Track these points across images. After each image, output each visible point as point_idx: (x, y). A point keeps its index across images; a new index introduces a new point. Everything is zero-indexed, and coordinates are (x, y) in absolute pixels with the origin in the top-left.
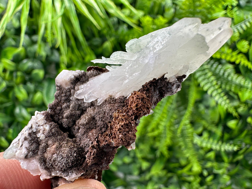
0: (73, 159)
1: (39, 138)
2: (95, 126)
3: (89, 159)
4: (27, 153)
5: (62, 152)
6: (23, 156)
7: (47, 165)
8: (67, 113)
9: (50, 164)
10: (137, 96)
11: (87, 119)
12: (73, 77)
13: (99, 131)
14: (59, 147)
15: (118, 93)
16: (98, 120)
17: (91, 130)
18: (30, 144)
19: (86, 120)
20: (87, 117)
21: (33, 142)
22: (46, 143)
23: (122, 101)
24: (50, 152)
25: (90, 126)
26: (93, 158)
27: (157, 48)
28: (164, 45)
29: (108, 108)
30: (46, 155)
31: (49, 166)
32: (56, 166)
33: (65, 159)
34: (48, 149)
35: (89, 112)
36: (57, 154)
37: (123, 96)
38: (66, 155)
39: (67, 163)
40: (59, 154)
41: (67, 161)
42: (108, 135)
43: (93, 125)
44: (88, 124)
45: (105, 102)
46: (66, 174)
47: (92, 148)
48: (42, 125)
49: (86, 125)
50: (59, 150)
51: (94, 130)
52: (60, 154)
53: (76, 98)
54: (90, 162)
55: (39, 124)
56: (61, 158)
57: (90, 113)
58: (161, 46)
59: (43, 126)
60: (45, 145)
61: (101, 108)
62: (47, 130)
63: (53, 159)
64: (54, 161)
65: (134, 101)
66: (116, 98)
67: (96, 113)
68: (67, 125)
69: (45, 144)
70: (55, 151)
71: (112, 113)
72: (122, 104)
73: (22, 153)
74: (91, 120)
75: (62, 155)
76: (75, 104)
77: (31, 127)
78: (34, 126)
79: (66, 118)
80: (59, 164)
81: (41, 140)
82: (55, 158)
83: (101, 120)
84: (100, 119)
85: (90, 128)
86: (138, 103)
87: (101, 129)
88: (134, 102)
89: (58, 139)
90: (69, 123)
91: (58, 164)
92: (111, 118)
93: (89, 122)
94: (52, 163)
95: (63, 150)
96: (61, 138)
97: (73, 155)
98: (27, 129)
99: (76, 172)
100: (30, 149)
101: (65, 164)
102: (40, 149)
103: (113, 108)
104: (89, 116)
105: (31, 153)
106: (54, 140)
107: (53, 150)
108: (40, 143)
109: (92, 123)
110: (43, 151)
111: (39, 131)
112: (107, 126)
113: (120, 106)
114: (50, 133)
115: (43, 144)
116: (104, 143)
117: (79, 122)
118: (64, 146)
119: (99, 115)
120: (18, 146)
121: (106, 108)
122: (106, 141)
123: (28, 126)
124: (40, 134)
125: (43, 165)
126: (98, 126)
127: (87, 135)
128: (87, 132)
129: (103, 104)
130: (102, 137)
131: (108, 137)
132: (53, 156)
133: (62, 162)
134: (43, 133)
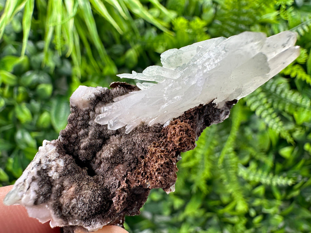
0: (98, 205)
1: (50, 177)
2: (122, 161)
3: (118, 205)
4: (37, 198)
5: (82, 196)
6: (31, 202)
7: (63, 213)
8: (85, 143)
9: (66, 211)
10: (180, 127)
11: (112, 151)
12: (93, 96)
13: (128, 166)
14: (79, 190)
15: (152, 119)
16: (126, 153)
17: (117, 165)
18: (41, 186)
19: (111, 153)
20: (112, 149)
21: (43, 183)
23: (157, 130)
24: (67, 197)
25: (115, 160)
26: (123, 203)
27: (208, 67)
28: (218, 64)
29: (140, 139)
30: (61, 200)
31: (66, 214)
32: (76, 214)
33: (87, 205)
34: (65, 192)
35: (113, 141)
36: (77, 200)
37: (159, 124)
38: (88, 200)
39: (90, 210)
40: (79, 199)
41: (89, 207)
42: (141, 174)
43: (119, 159)
44: (114, 158)
45: (135, 130)
46: (88, 224)
47: (121, 191)
48: (54, 160)
49: (110, 160)
50: (79, 194)
51: (121, 165)
52: (81, 199)
53: (96, 123)
54: (119, 208)
55: (50, 158)
56: (82, 204)
57: (115, 143)
58: (214, 65)
59: (56, 161)
60: (60, 187)
61: (129, 138)
62: (61, 167)
63: (71, 205)
64: (73, 208)
65: (177, 134)
66: (150, 126)
67: (123, 144)
68: (85, 158)
70: (73, 195)
71: (145, 145)
72: (157, 134)
73: (29, 198)
74: (117, 153)
75: (83, 201)
76: (95, 130)
77: (40, 163)
78: (43, 162)
79: (84, 150)
80: (79, 212)
81: (54, 180)
82: (74, 205)
83: (130, 153)
84: (128, 151)
85: (116, 163)
86: (182, 137)
87: (130, 164)
88: (177, 136)
89: (76, 179)
90: (87, 156)
91: (77, 211)
92: (143, 151)
93: (115, 156)
94: (70, 210)
95: (85, 194)
96: (79, 176)
97: (97, 200)
98: (35, 165)
99: (101, 220)
100: (40, 192)
101: (87, 211)
102: (53, 192)
103: (145, 138)
104: (115, 148)
105: (41, 197)
106: (72, 180)
107: (71, 193)
108: (52, 184)
109: (119, 156)
110: (58, 195)
111: (51, 168)
112: (138, 161)
113: (155, 137)
114: (65, 170)
115: (57, 186)
116: (135, 183)
117: (101, 154)
118: (85, 188)
119: (127, 146)
120: (23, 188)
121: (136, 138)
122: (139, 181)
123: (35, 161)
124: (52, 172)
125: (58, 213)
126: (126, 160)
127: (111, 172)
128: (112, 168)
129: (132, 133)
130: (132, 175)
131: (141, 177)
132: (71, 202)
133: (83, 209)
134: (56, 171)
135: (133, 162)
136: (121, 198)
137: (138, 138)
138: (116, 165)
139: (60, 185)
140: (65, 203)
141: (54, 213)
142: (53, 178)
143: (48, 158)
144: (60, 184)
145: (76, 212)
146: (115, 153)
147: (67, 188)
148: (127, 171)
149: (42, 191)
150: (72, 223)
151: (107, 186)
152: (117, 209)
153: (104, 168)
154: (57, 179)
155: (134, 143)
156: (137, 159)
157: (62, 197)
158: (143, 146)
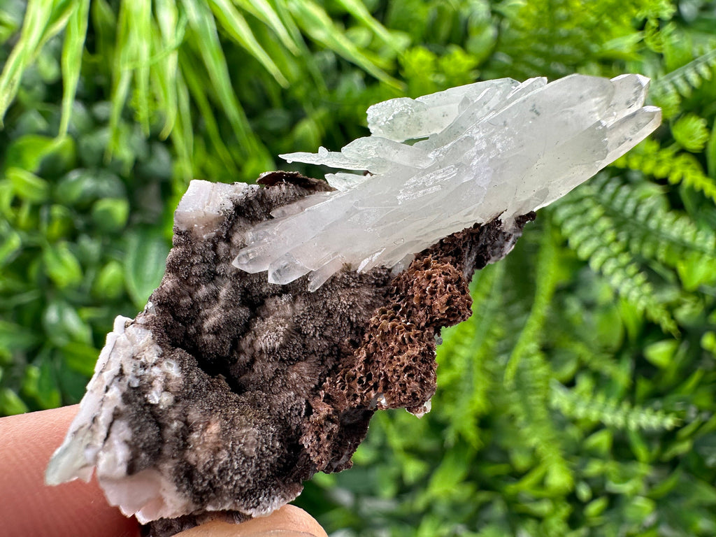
0: (275, 457)
1: (152, 405)
2: (304, 353)
3: (319, 453)
4: (131, 458)
5: (240, 443)
6: (122, 470)
7: (194, 485)
8: (214, 317)
9: (204, 480)
10: (443, 273)
11: (282, 333)
13: (319, 365)
14: (230, 429)
15: (367, 257)
16: (311, 335)
17: (294, 365)
18: (137, 429)
19: (279, 337)
20: (280, 328)
21: (143, 420)
22: (184, 418)
23: (380, 282)
24: (205, 447)
25: (290, 353)
26: (329, 448)
29: (345, 302)
30: (192, 457)
31: (203, 487)
32: (227, 484)
33: (252, 462)
34: (195, 436)
35: (278, 310)
36: (228, 451)
37: (383, 268)
38: (254, 450)
39: (257, 472)
40: (233, 451)
41: (257, 465)
42: (356, 380)
43: (298, 349)
44: (286, 348)
45: (331, 284)
46: (253, 502)
47: (323, 422)
48: (155, 364)
49: (278, 353)
50: (230, 437)
51: (304, 364)
52: (237, 448)
53: (237, 269)
54: (322, 460)
55: (143, 360)
56: (242, 461)
57: (282, 313)
59: (160, 366)
60: (181, 426)
61: (316, 301)
62: (177, 379)
63: (219, 466)
64: (221, 471)
65: (441, 290)
66: (364, 272)
67: (303, 314)
69: (182, 425)
70: (219, 443)
71: (356, 315)
72: (381, 289)
73: (115, 460)
74: (292, 337)
75: (243, 453)
76: (233, 287)
77: (121, 373)
78: (128, 369)
79: (211, 334)
80: (236, 478)
81: (162, 412)
82: (223, 464)
83: (319, 335)
84: (316, 331)
85: (291, 359)
86: (452, 296)
87: (323, 361)
91: (231, 477)
92: (352, 328)
93: (287, 343)
94: (215, 477)
95: (243, 437)
96: (217, 397)
97: (272, 447)
98: (111, 378)
99: (282, 492)
100: (139, 444)
101: (252, 475)
102: (168, 441)
103: (356, 300)
105: (143, 455)
106: (206, 408)
107: (212, 439)
108: (161, 421)
109: (296, 344)
110: (178, 445)
111: (150, 383)
112: (339, 351)
113: (376, 296)
114: (188, 386)
115: (175, 425)
116: (347, 402)
117: (252, 341)
118: (240, 423)
119: (311, 319)
120: (92, 438)
121: (336, 300)
122: (355, 396)
123: (109, 370)
124: (157, 393)
125: (185, 487)
126: (314, 351)
127: (282, 380)
128: (283, 371)
129: (324, 290)
130: (336, 385)
131: (359, 386)
132: (216, 458)
133: (245, 471)
134: (166, 389)
135: (331, 355)
136: (324, 436)
137: (339, 300)
138: (291, 364)
139: (180, 422)
140: (204, 462)
141: (176, 488)
142: (161, 407)
143: (138, 359)
144: (180, 420)
145: (228, 479)
146: (289, 336)
147: (198, 427)
148: (320, 376)
149: (142, 440)
150: (215, 505)
151: (280, 413)
152: (318, 462)
153: (263, 373)
154: (169, 407)
155: (328, 311)
156: (338, 347)
157: (191, 449)
158: (353, 319)
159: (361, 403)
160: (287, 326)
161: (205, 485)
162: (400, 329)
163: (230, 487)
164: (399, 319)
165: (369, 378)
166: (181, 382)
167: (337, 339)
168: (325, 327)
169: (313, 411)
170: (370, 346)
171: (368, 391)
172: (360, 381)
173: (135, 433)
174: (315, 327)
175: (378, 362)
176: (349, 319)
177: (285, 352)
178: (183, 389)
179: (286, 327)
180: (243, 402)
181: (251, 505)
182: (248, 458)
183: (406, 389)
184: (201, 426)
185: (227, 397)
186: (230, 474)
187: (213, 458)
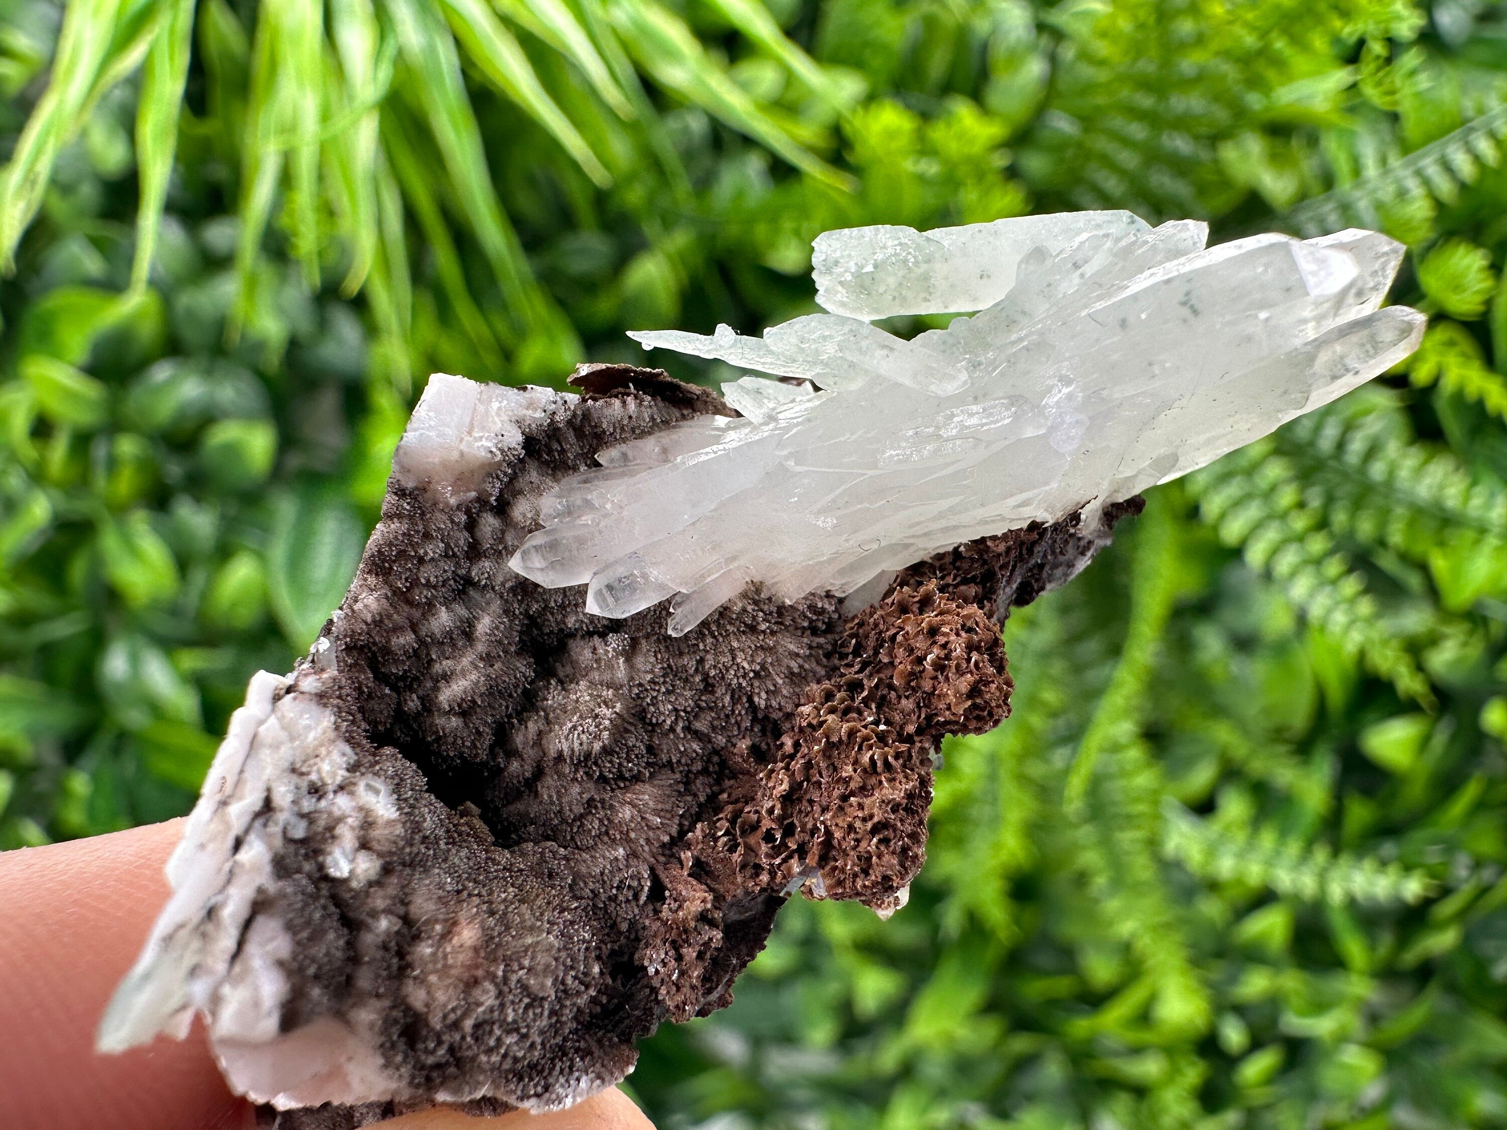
1: (343, 882)
4: (290, 997)
5: (521, 967)
6: (270, 1024)
7: (419, 1053)
8: (460, 678)
9: (440, 1043)
11: (607, 722)
12: (515, 438)
14: (500, 934)
16: (667, 727)
17: (628, 789)
18: (305, 934)
19: (601, 731)
20: (604, 711)
22: (401, 910)
23: (820, 624)
24: (448, 976)
25: (620, 764)
29: (744, 665)
30: (417, 997)
32: (489, 1051)
33: (542, 1007)
34: (425, 949)
35: (598, 668)
36: (496, 985)
37: (828, 595)
38: (549, 982)
39: (551, 1026)
40: (505, 984)
41: (553, 1013)
42: (761, 834)
43: (637, 756)
44: (613, 754)
45: (717, 623)
46: (536, 1086)
48: (341, 788)
50: (500, 953)
51: (646, 787)
52: (514, 978)
54: (685, 1004)
55: (314, 777)
56: (523, 1006)
59: (352, 793)
60: (396, 928)
62: (390, 823)
63: (475, 1016)
64: (477, 1026)
66: (788, 602)
67: (652, 682)
69: (397, 925)
70: (477, 966)
71: (767, 693)
72: (822, 640)
73: (256, 1004)
74: (627, 731)
75: (525, 988)
76: (506, 612)
77: (267, 807)
78: (283, 798)
79: (457, 715)
80: (510, 1040)
81: (356, 894)
82: (484, 1012)
83: (684, 729)
84: (676, 719)
85: (621, 777)
87: (688, 784)
91: (499, 1040)
92: (754, 720)
93: (616, 741)
94: (463, 1038)
95: (526, 951)
96: (469, 859)
97: (586, 974)
98: (246, 819)
99: (598, 1065)
100: (307, 967)
101: (542, 1032)
102: (366, 959)
103: (769, 660)
104: (618, 705)
105: (316, 991)
106: (449, 888)
107: (463, 958)
108: (351, 914)
109: (634, 746)
110: (389, 967)
111: (330, 829)
112: (723, 764)
113: (811, 655)
114: (412, 838)
115: (384, 924)
116: (739, 880)
117: (540, 733)
118: (522, 922)
119: (668, 692)
120: (202, 951)
121: (726, 659)
122: (758, 869)
123: (241, 798)
124: (344, 853)
125: (399, 1058)
126: (670, 762)
127: (601, 821)
128: (603, 801)
129: (701, 633)
130: (716, 839)
131: (764, 848)
132: (471, 1000)
133: (528, 1026)
134: (364, 845)
135: (705, 771)
136: (690, 953)
137: (734, 659)
138: (620, 788)
139: (395, 920)
140: (445, 1006)
141: (381, 1061)
142: (354, 885)
143: (303, 774)
144: (393, 914)
145: (492, 1043)
146: (620, 729)
147: (433, 929)
148: (682, 816)
149: (313, 960)
150: (456, 1091)
151: (595, 894)
152: (677, 1007)
153: (560, 804)
154: (370, 884)
155: (706, 678)
156: (720, 756)
157: (415, 978)
158: (760, 701)
159: (768, 884)
160: (618, 707)
161: (441, 1052)
162: (866, 738)
163: (495, 1058)
164: (860, 713)
165: (789, 831)
166: (399, 830)
167: (721, 740)
168: (698, 711)
169: (667, 893)
170: (797, 765)
171: (785, 861)
172: (769, 837)
173: (298, 943)
174: (676, 710)
175: (811, 802)
176: (750, 700)
177: (611, 762)
178: (403, 848)
179: (617, 710)
180: (521, 871)
181: (532, 1092)
182: (536, 1001)
183: (870, 866)
184: (438, 928)
185: (487, 858)
186: (497, 1032)
187: (464, 999)
